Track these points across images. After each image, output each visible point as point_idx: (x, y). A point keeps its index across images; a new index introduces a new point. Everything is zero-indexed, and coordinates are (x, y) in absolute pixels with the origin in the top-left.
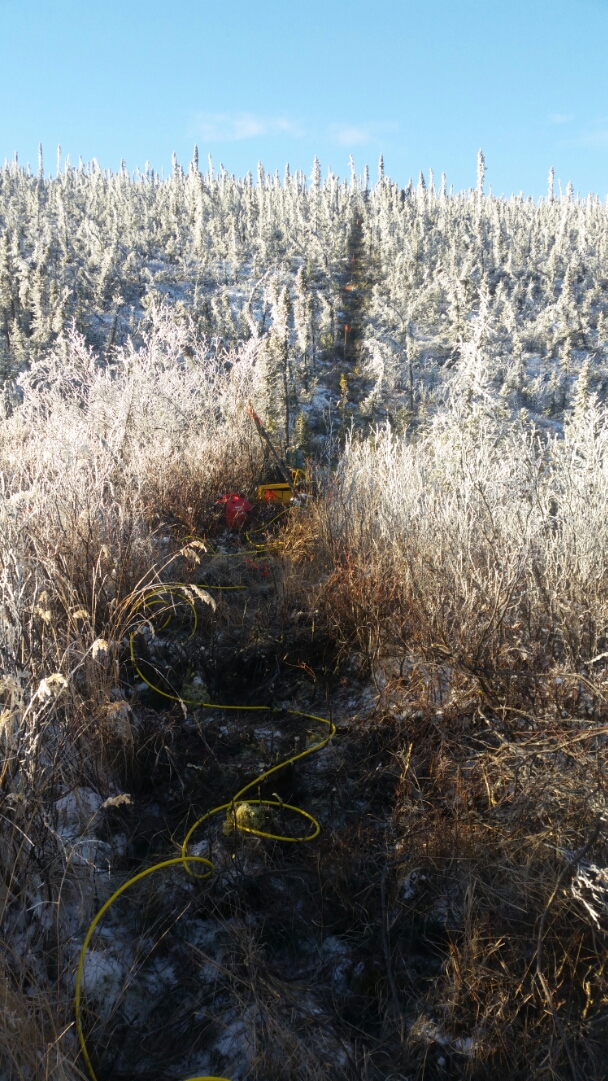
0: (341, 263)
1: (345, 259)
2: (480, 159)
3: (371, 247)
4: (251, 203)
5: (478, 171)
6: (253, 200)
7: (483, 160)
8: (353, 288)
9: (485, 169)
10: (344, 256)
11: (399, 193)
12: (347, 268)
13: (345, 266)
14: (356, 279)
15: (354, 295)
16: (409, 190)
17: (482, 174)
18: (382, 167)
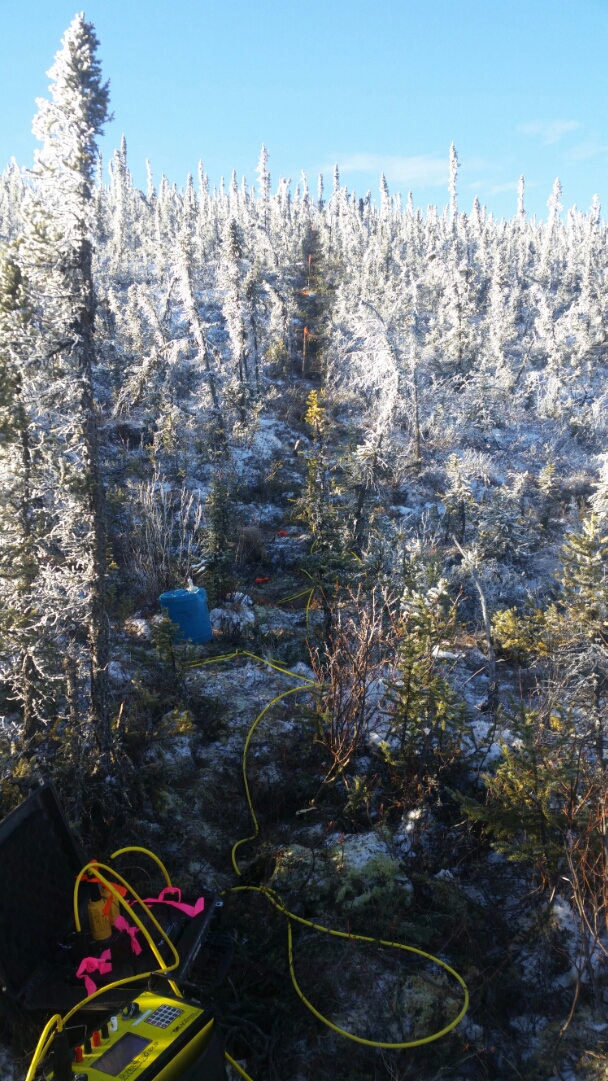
0: (296, 268)
1: (300, 263)
2: (452, 154)
3: (330, 249)
4: (191, 206)
5: (451, 167)
6: (193, 202)
7: (455, 156)
8: (310, 293)
9: (459, 165)
10: (299, 260)
11: (358, 202)
12: (303, 274)
13: (300, 270)
14: (314, 285)
15: (312, 300)
16: (368, 198)
17: (455, 171)
18: (337, 178)
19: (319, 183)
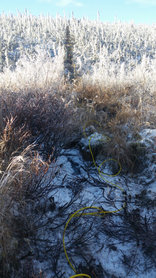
0: (65, 39)
2: (98, 13)
3: (72, 35)
4: (40, 23)
5: (98, 16)
6: (40, 22)
7: (99, 13)
9: (99, 15)
10: (65, 37)
11: (78, 21)
12: (66, 41)
14: (69, 43)
15: (69, 47)
16: (80, 20)
17: (99, 17)
18: (73, 14)
19: (69, 15)
